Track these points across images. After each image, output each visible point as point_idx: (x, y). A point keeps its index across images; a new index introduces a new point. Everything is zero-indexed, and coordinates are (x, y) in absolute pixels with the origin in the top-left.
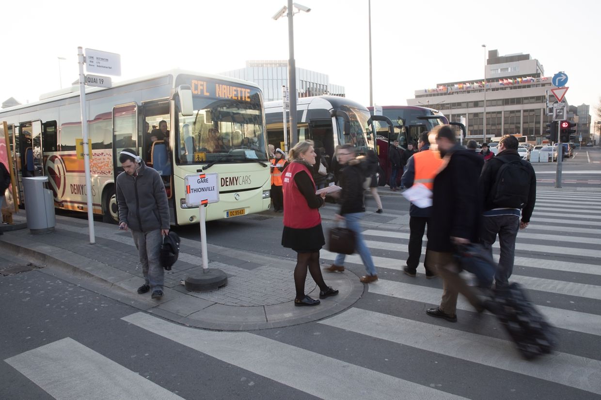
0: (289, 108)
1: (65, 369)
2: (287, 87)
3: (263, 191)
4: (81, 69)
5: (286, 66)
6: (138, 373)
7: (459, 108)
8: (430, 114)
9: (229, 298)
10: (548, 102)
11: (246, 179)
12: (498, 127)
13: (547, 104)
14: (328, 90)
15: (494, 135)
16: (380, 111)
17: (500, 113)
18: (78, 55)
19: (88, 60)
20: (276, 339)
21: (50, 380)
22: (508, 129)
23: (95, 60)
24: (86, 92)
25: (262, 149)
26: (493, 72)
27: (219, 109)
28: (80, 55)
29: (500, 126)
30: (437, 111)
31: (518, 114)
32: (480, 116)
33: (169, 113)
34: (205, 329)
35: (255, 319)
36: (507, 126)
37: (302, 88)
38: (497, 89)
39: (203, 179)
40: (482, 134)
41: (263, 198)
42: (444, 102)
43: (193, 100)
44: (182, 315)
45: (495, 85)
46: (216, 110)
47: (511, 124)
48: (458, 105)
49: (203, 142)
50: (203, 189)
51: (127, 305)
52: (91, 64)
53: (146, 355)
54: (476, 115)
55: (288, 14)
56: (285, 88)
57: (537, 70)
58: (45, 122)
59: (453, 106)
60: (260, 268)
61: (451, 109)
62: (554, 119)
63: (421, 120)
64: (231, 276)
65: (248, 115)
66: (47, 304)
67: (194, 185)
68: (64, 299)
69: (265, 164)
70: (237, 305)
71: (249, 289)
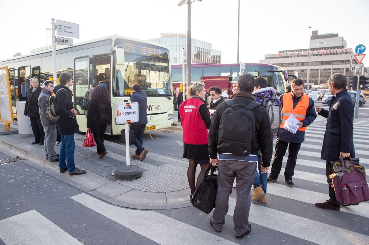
0: (186, 62)
1: (28, 233)
2: (185, 49)
3: (168, 115)
4: (54, 33)
5: (186, 37)
6: (77, 239)
7: (291, 66)
8: (275, 69)
9: (142, 186)
10: (352, 63)
11: (158, 107)
12: (316, 79)
13: (351, 65)
14: (211, 53)
15: (314, 84)
16: (244, 66)
17: (318, 70)
18: (52, 24)
19: (58, 27)
20: (172, 217)
21: (17, 242)
22: (323, 80)
23: (63, 28)
24: (56, 49)
25: (169, 88)
26: (314, 44)
27: (142, 62)
28: (53, 24)
29: (318, 78)
30: (280, 67)
31: (329, 71)
32: (305, 72)
33: (109, 63)
34: (125, 207)
35: (159, 202)
36: (322, 78)
37: (195, 51)
38: (317, 55)
39: (128, 106)
40: (306, 83)
41: (168, 119)
42: (283, 63)
43: (125, 55)
44: (110, 197)
45: (316, 52)
46: (140, 63)
47: (324, 77)
48: (292, 64)
49: (131, 83)
50: (128, 113)
51: (76, 188)
52: (60, 30)
53: (84, 225)
54: (303, 71)
55: (188, 3)
56: (184, 50)
57: (342, 44)
58: (33, 67)
59: (288, 65)
60: (164, 165)
61: (287, 66)
62: (355, 74)
63: (270, 73)
64: (145, 170)
65: (160, 66)
66: (24, 185)
67: (122, 110)
68: (35, 182)
69: (170, 98)
70: (147, 191)
71: (156, 180)
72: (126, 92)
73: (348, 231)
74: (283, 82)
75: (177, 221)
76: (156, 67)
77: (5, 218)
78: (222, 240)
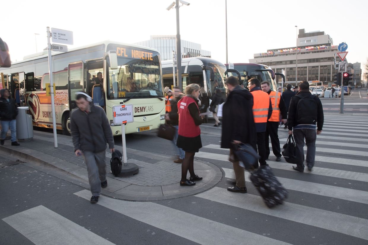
0: (177, 64)
1: (39, 225)
3: (161, 115)
4: (49, 41)
5: (175, 39)
6: (84, 227)
7: (281, 65)
8: (263, 68)
9: (140, 181)
11: (150, 108)
12: (305, 76)
13: (335, 62)
14: (201, 53)
16: (233, 66)
17: (306, 67)
18: (47, 32)
19: (53, 35)
20: (168, 206)
21: (30, 231)
23: (57, 35)
24: (52, 55)
25: (160, 90)
26: (301, 43)
27: (134, 65)
28: (48, 32)
31: (317, 68)
32: (294, 69)
33: (103, 68)
34: (125, 200)
35: (156, 194)
36: (310, 76)
37: (185, 52)
38: (304, 53)
39: (124, 108)
40: (295, 80)
41: (161, 120)
42: (272, 61)
45: (303, 50)
46: (132, 66)
47: (312, 74)
48: (280, 63)
49: (124, 86)
50: (124, 114)
51: (77, 185)
52: (55, 37)
53: (89, 216)
54: (291, 69)
55: (176, 7)
56: (174, 52)
57: (329, 41)
58: (27, 73)
59: (277, 63)
60: (159, 162)
61: (276, 65)
62: (339, 71)
63: (258, 72)
64: (141, 167)
65: (151, 69)
66: (28, 185)
67: (118, 112)
68: (39, 182)
69: (162, 99)
70: (144, 185)
71: (152, 176)
72: (120, 94)
73: (323, 210)
74: (271, 81)
75: (173, 209)
76: (148, 70)
77: (16, 213)
78: (213, 223)
